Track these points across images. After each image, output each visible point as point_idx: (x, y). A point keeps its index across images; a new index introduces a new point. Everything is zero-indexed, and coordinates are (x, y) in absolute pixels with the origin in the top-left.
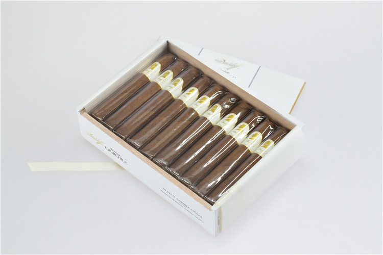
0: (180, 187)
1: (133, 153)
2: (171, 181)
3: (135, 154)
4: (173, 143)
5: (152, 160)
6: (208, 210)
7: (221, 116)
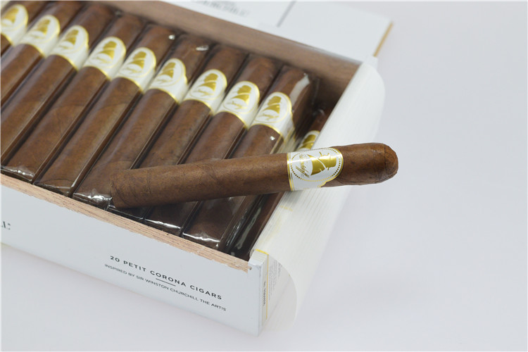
0: (158, 238)
1: (25, 191)
2: (132, 230)
3: (31, 194)
4: (105, 154)
5: (70, 196)
6: (241, 271)
7: (189, 81)
